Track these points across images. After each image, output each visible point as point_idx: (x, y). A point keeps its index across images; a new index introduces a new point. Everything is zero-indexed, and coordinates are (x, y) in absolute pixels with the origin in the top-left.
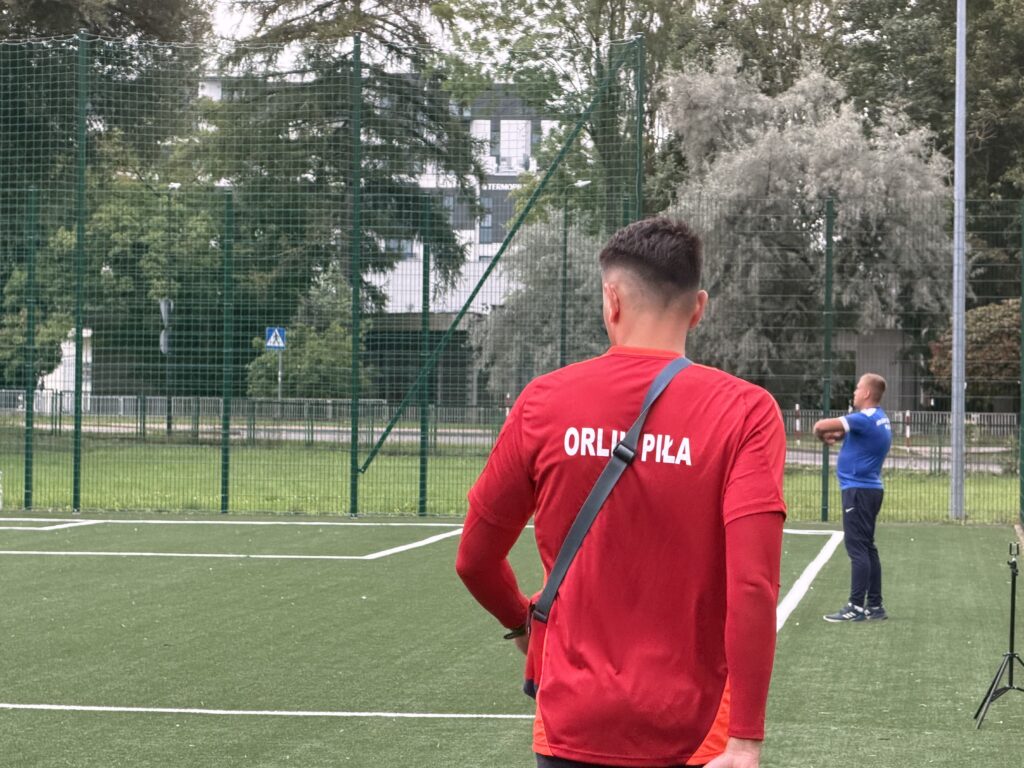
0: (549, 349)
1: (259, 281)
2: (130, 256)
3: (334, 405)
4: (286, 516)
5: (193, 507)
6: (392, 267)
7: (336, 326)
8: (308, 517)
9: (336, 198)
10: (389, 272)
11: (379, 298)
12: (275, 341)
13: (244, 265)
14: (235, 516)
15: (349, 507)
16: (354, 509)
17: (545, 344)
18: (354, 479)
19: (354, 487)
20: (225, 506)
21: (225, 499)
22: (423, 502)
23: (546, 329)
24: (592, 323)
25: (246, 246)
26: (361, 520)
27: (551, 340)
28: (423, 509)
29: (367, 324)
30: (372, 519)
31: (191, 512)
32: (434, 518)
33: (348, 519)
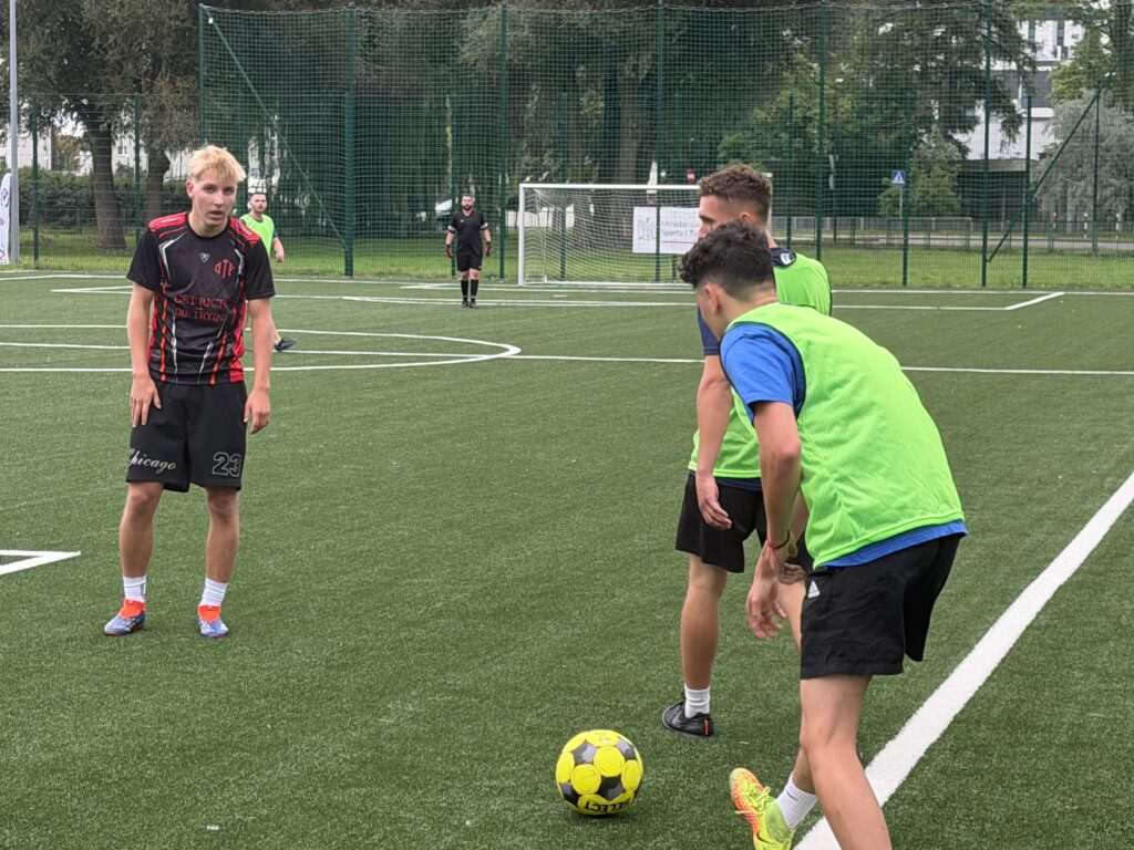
0: (1082, 183)
1: (884, 140)
2: (802, 124)
3: (936, 221)
4: (942, 288)
5: (886, 283)
6: (973, 130)
7: (937, 170)
8: (956, 289)
9: (936, 84)
10: (970, 131)
11: (964, 150)
12: (898, 180)
13: (874, 129)
14: (911, 288)
15: (981, 282)
16: (984, 284)
17: (1079, 180)
18: (984, 266)
19: (984, 271)
20: (905, 283)
21: (905, 279)
22: (1025, 280)
23: (1080, 170)
24: (1111, 166)
25: (876, 117)
26: (989, 289)
27: (1083, 177)
28: (1025, 283)
29: (957, 168)
30: (993, 289)
31: (884, 286)
32: (1031, 289)
33: (980, 290)
